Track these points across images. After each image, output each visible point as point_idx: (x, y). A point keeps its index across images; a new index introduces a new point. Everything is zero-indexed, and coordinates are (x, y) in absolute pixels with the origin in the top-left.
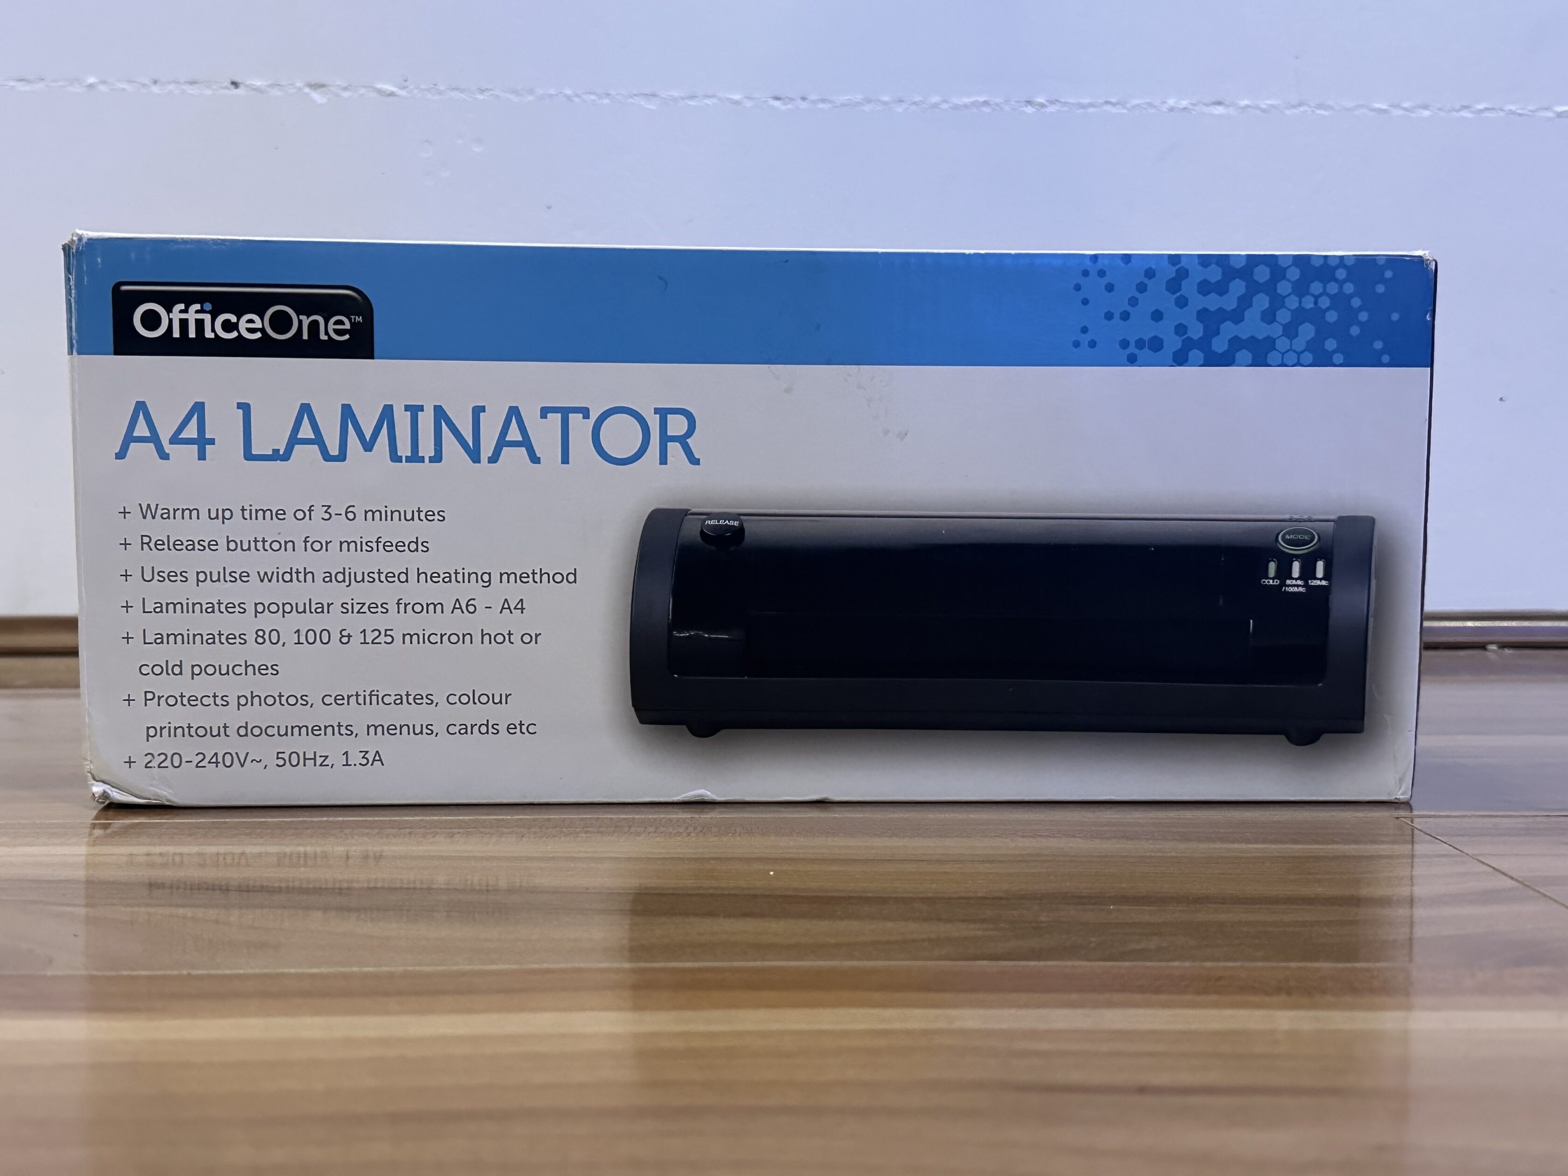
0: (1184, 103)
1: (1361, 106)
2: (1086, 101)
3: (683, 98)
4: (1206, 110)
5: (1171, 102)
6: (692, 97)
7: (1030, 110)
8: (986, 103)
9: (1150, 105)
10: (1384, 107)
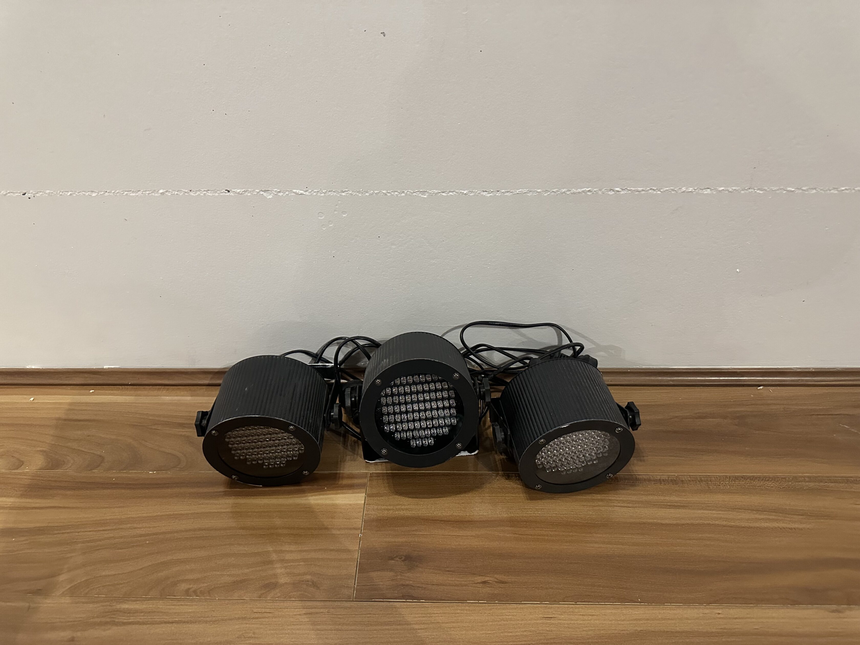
0: (690, 189)
1: (781, 189)
2: (640, 189)
3: (440, 193)
4: (700, 191)
5: (684, 189)
6: (443, 192)
7: (611, 193)
8: (589, 191)
9: (673, 190)
10: (793, 190)
